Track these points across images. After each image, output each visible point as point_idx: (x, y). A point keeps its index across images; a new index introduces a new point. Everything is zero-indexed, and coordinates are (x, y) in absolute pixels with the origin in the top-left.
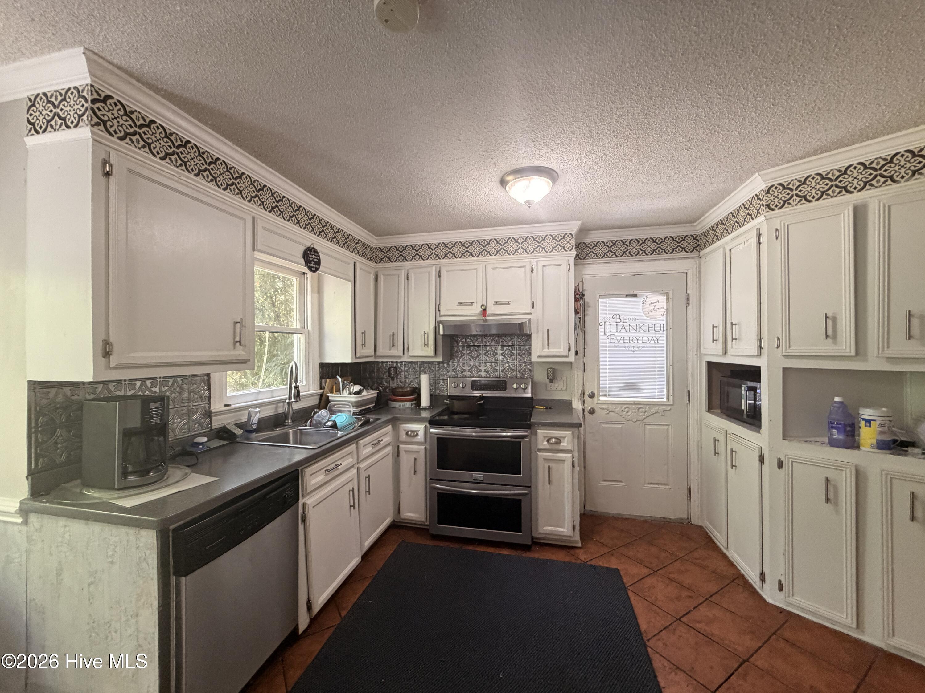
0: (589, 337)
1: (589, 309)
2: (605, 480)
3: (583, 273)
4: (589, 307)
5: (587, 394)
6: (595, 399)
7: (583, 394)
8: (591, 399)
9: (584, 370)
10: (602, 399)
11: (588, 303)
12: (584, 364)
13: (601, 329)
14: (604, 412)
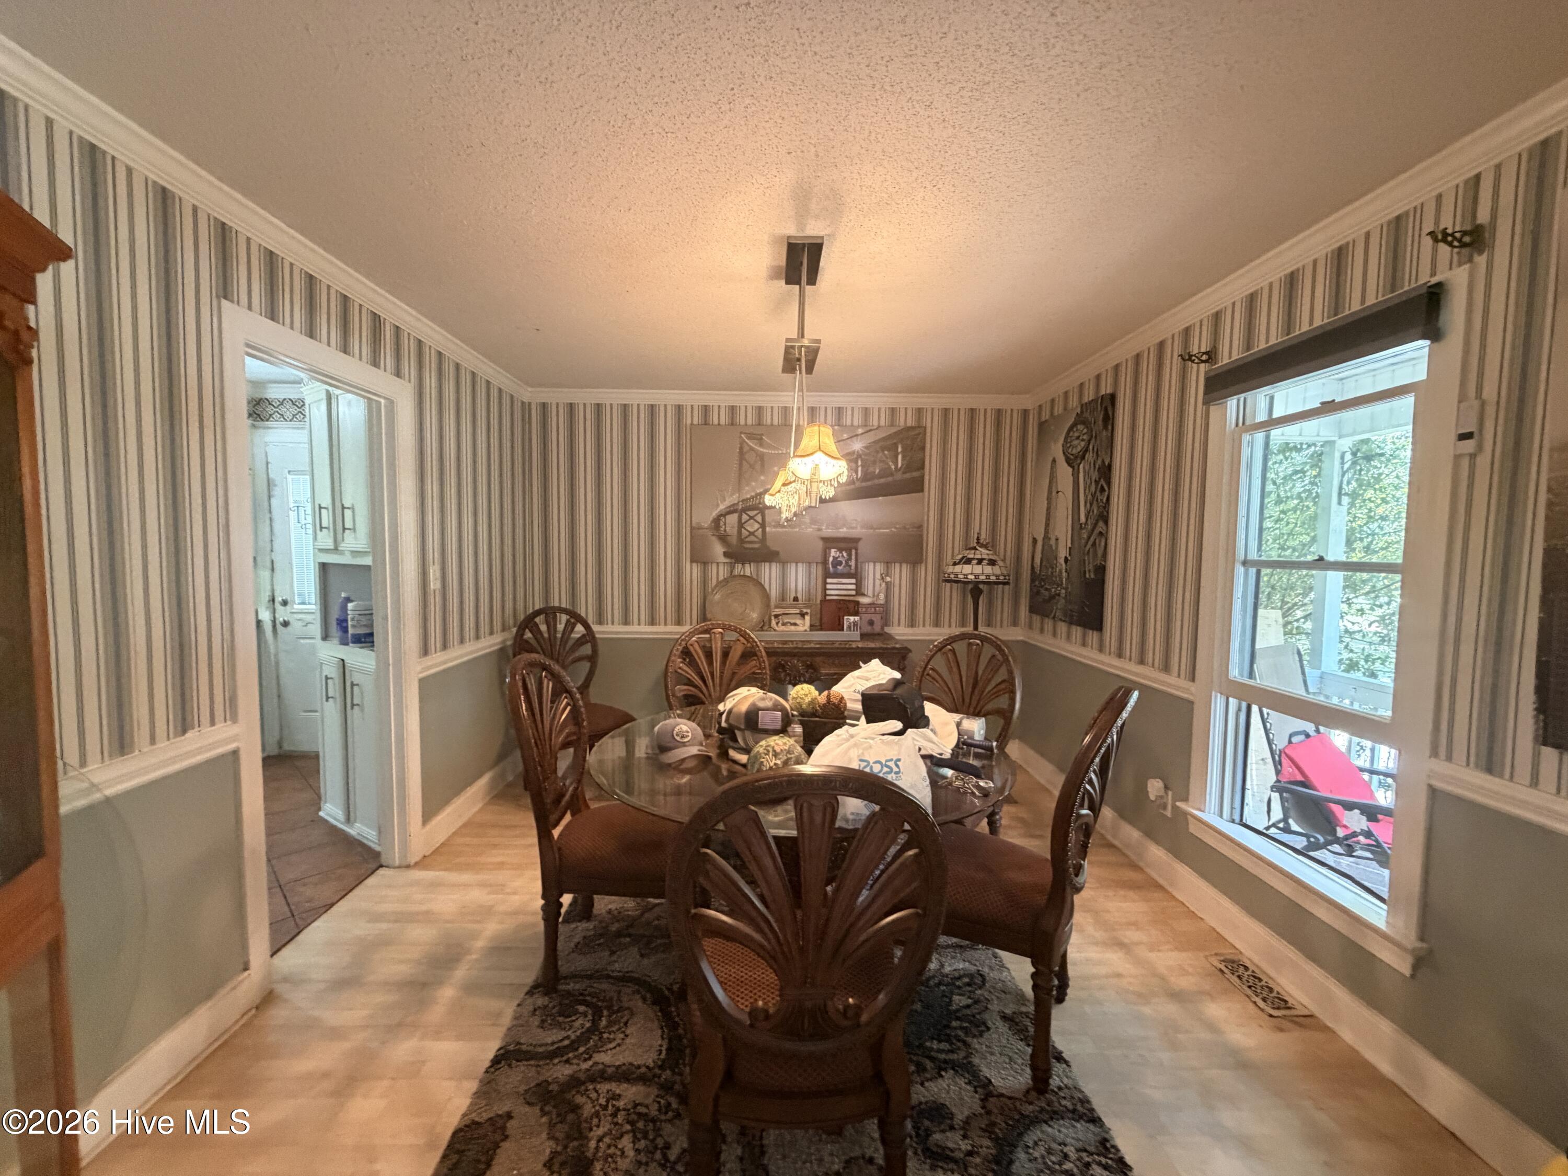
0: (277, 526)
1: (276, 488)
2: (306, 711)
3: (267, 439)
4: (275, 485)
5: (279, 599)
6: (288, 607)
7: (273, 600)
8: (283, 608)
9: (273, 570)
10: (296, 606)
11: (273, 480)
12: (272, 562)
13: (293, 515)
14: (300, 623)
